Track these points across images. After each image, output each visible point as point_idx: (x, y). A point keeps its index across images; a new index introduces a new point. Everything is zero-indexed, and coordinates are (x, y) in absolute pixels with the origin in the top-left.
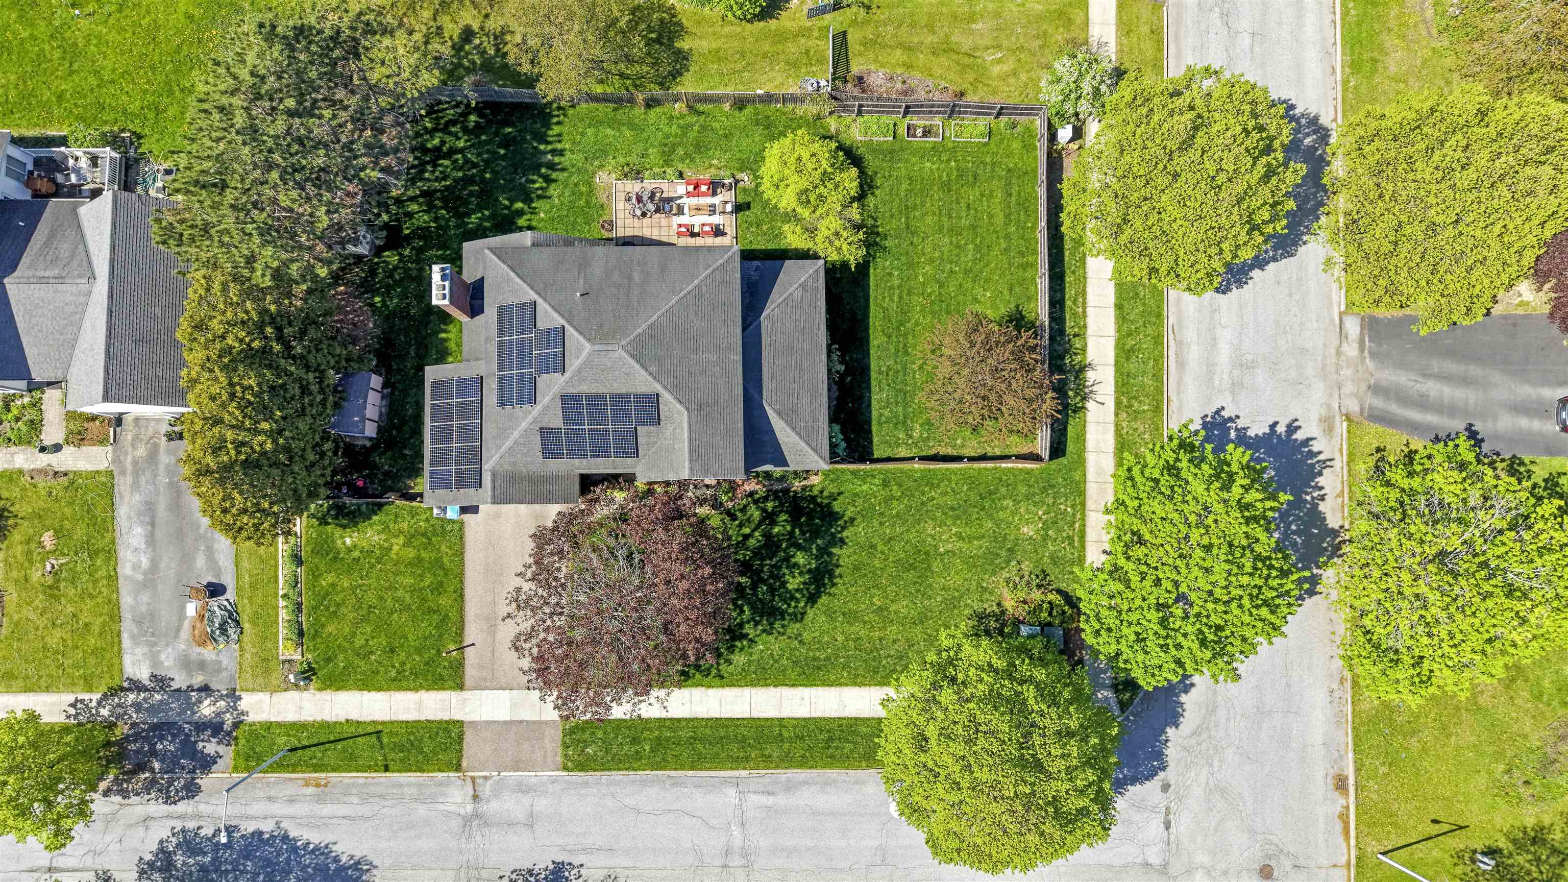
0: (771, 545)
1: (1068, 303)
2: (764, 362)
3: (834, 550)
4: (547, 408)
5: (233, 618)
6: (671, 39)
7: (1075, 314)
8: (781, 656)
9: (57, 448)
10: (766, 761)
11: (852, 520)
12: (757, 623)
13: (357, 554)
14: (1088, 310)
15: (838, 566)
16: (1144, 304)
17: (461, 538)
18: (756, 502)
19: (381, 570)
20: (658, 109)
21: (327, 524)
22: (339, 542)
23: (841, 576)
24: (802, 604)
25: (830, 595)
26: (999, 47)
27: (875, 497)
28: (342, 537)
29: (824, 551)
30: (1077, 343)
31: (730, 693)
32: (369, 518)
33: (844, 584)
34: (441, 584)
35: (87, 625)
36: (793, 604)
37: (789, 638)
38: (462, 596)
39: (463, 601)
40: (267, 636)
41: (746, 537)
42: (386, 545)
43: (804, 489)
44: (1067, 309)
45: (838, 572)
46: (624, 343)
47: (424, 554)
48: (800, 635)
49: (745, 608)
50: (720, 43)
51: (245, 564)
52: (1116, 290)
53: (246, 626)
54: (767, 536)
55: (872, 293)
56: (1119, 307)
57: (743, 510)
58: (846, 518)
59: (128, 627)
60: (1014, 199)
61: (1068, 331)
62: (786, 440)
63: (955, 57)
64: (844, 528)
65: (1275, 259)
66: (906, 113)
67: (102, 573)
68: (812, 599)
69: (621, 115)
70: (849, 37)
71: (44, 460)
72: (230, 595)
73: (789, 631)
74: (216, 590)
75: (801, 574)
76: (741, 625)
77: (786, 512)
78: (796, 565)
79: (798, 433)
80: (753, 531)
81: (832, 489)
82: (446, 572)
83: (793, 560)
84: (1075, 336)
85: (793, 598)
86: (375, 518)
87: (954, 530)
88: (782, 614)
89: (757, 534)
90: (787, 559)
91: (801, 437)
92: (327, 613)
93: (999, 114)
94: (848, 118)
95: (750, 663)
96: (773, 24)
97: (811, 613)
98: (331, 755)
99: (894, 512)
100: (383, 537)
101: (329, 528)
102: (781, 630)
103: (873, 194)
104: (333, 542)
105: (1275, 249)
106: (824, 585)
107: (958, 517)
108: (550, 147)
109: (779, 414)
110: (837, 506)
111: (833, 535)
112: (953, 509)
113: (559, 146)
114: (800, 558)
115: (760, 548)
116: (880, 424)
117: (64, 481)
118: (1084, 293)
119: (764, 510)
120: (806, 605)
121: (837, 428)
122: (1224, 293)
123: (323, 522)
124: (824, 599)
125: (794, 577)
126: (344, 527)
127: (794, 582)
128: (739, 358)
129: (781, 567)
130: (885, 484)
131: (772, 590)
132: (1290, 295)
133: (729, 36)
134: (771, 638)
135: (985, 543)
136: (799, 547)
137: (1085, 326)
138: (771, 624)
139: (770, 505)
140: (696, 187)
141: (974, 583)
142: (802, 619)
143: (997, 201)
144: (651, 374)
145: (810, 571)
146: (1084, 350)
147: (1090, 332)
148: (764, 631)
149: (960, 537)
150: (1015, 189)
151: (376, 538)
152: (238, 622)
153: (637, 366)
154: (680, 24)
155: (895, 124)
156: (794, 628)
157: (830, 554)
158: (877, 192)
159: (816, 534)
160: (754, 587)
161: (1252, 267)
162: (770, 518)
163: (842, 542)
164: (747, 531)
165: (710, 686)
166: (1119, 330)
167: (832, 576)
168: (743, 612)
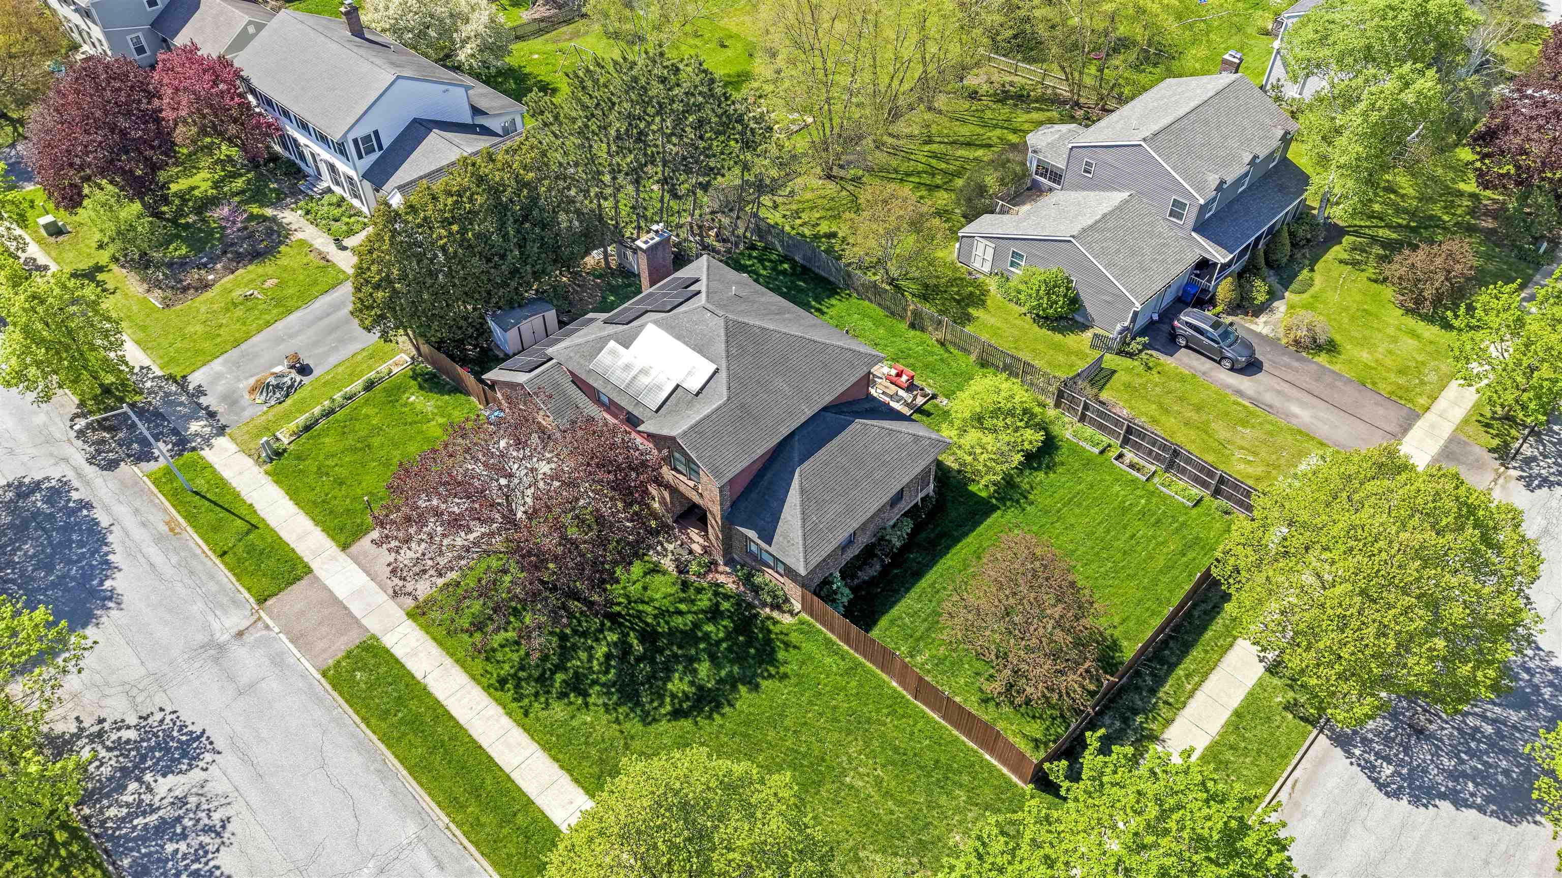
0: (690, 637)
1: (1180, 672)
2: (828, 446)
3: (740, 687)
4: (631, 329)
5: (290, 390)
6: (968, 305)
7: (1180, 686)
8: (595, 744)
9: (345, 248)
10: (473, 829)
11: (785, 676)
12: (608, 694)
13: (407, 409)
14: (1198, 694)
15: (731, 705)
16: (1272, 735)
18: (716, 594)
19: (405, 430)
20: (918, 333)
21: (415, 381)
22: (406, 395)
23: (723, 715)
24: (663, 711)
25: (696, 723)
26: (1255, 454)
27: (828, 676)
28: (412, 394)
29: (733, 682)
30: (1164, 711)
31: (518, 735)
32: (442, 396)
33: (721, 726)
35: (219, 335)
36: (655, 704)
37: (622, 732)
40: (287, 417)
41: (680, 613)
42: (430, 417)
43: (769, 618)
44: (1174, 675)
45: (727, 710)
46: (729, 316)
48: (632, 738)
49: (613, 671)
50: (1004, 326)
51: (340, 369)
52: (1247, 700)
53: (289, 401)
54: (696, 626)
55: (981, 529)
56: (1240, 716)
57: (699, 591)
58: (782, 670)
59: (234, 353)
60: (1185, 559)
61: (1161, 694)
62: (789, 518)
63: (1206, 437)
64: (771, 676)
65: (1480, 809)
66: (1126, 441)
67: (268, 317)
68: (677, 714)
69: (889, 321)
70: (1116, 376)
71: (330, 248)
72: (306, 380)
73: (628, 725)
74: (304, 370)
75: (692, 683)
76: (595, 682)
77: (733, 621)
78: (695, 671)
79: (804, 520)
80: (689, 612)
81: (794, 637)
83: (696, 665)
84: (1166, 703)
85: (661, 697)
86: (447, 397)
87: (879, 772)
88: (638, 704)
89: (690, 617)
90: (691, 660)
91: (803, 526)
92: (339, 429)
93: (1217, 493)
94: (1068, 418)
95: (564, 723)
96: (1058, 337)
97: (663, 725)
98: (210, 516)
99: (834, 703)
100: (436, 411)
101: (413, 383)
102: (621, 717)
103: (1046, 473)
104: (404, 392)
105: (1488, 800)
106: (701, 710)
107: (894, 763)
108: (818, 306)
109: (802, 491)
110: (781, 655)
111: (755, 675)
112: (896, 750)
113: (825, 310)
114: (704, 669)
115: (682, 632)
116: (892, 622)
117: (324, 263)
118: (1205, 677)
119: (717, 605)
120: (665, 715)
122: (1388, 795)
123: (414, 377)
124: (686, 724)
125: (681, 679)
126: (422, 389)
127: (678, 685)
128: (808, 412)
129: (680, 663)
130: (849, 672)
131: (653, 676)
133: (1014, 326)
134: (605, 718)
135: (900, 813)
136: (713, 658)
137: (1184, 704)
138: (618, 704)
139: (725, 605)
140: (899, 375)
141: (851, 843)
142: (650, 724)
143: (1165, 550)
144: (727, 351)
145: (701, 688)
146: (1169, 722)
147: (1186, 712)
148: (605, 705)
149: (878, 782)
150: (1191, 555)
151: (430, 409)
152: (287, 396)
153: (723, 338)
154: (984, 302)
155: (1109, 446)
156: (634, 726)
157: (734, 688)
158: (1051, 475)
159: (740, 659)
160: (639, 660)
161: (1442, 796)
162: (714, 614)
163: (756, 688)
164: (683, 607)
165: (509, 714)
166: (1224, 737)
167: (718, 706)
168: (607, 672)
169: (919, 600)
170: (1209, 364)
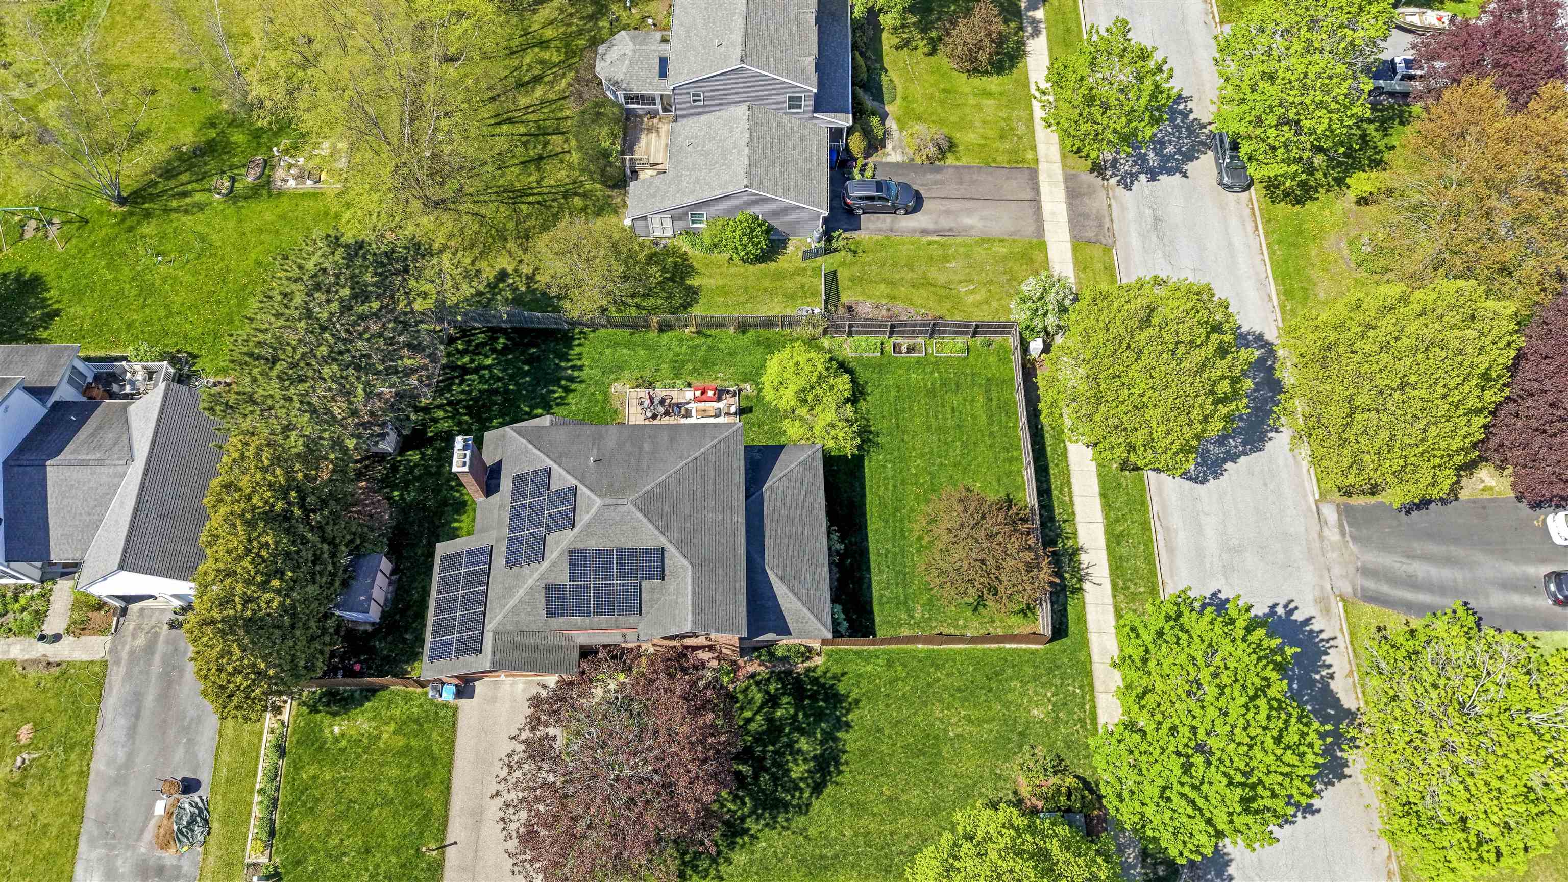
0: (774, 730)
1: (1055, 493)
2: (766, 529)
3: (839, 735)
4: (554, 564)
5: (202, 816)
6: (683, 279)
7: (1062, 503)
8: (785, 854)
9: (57, 638)
11: (857, 702)
12: (759, 817)
13: (344, 743)
14: (1075, 498)
15: (844, 752)
16: (1128, 494)
17: (454, 724)
18: (758, 684)
19: (366, 761)
20: (670, 333)
21: (318, 712)
22: (327, 731)
23: (847, 763)
24: (806, 795)
25: (837, 784)
26: (971, 281)
27: (880, 679)
28: (331, 725)
29: (829, 736)
30: (1068, 528)
32: (362, 705)
33: (851, 772)
34: (428, 775)
35: (46, 826)
36: (797, 794)
37: (793, 833)
38: (448, 788)
39: (449, 794)
40: (236, 838)
41: (748, 721)
42: (375, 733)
43: (808, 670)
44: (1054, 498)
45: (844, 758)
46: (633, 497)
47: (414, 743)
48: (805, 829)
49: (747, 799)
50: (726, 281)
51: (225, 757)
52: (1100, 481)
53: (215, 825)
54: (770, 720)
55: (868, 483)
56: (1103, 495)
57: (745, 690)
58: (850, 700)
59: (88, 828)
60: (994, 403)
61: (1057, 517)
62: (788, 606)
63: (932, 289)
64: (849, 711)
65: (1245, 453)
66: (892, 333)
67: (75, 768)
68: (818, 789)
69: (637, 338)
70: (839, 274)
71: (42, 649)
72: (204, 792)
73: (793, 825)
74: (189, 786)
75: (805, 760)
76: (743, 819)
77: (789, 695)
78: (799, 751)
79: (799, 599)
80: (755, 714)
81: (836, 669)
82: (435, 760)
83: (797, 746)
84: (1064, 521)
85: (797, 788)
86: (368, 705)
87: (963, 713)
88: (786, 806)
89: (758, 717)
90: (790, 745)
91: (804, 604)
92: (302, 810)
93: (975, 334)
94: (840, 339)
95: (751, 862)
96: (772, 265)
97: (816, 805)
99: (900, 693)
100: (374, 724)
101: (319, 716)
102: (785, 824)
103: (864, 399)
104: (321, 730)
105: (1244, 444)
106: (830, 773)
107: (966, 699)
108: (570, 364)
109: (781, 579)
110: (841, 688)
111: (838, 719)
112: (959, 690)
113: (579, 363)
114: (803, 744)
115: (764, 733)
116: (881, 604)
117: (56, 671)
118: (1069, 483)
119: (767, 692)
120: (811, 796)
121: (839, 608)
122: (1202, 483)
123: (314, 710)
124: (830, 789)
125: (798, 765)
126: (334, 714)
127: (798, 771)
128: (742, 520)
129: (784, 754)
130: (890, 664)
131: (775, 779)
132: (1265, 485)
133: (734, 276)
134: (774, 833)
135: (995, 726)
136: (803, 732)
137: (1073, 513)
138: (774, 818)
139: (772, 688)
140: (704, 392)
141: (987, 770)
142: (807, 811)
143: (979, 405)
144: (657, 528)
145: (815, 758)
146: (1075, 534)
147: (1078, 518)
148: (767, 825)
149: (970, 721)
150: (994, 395)
151: (366, 726)
152: (206, 822)
153: (645, 520)
154: (691, 267)
155: (882, 343)
156: (800, 821)
157: (836, 740)
158: (869, 398)
159: (820, 716)
160: (756, 777)
161: (1225, 461)
162: (772, 701)
163: (848, 725)
164: (748, 714)
166: (1106, 517)
167: (837, 763)
168: (744, 804)
169: (881, 572)
170: (888, 218)
